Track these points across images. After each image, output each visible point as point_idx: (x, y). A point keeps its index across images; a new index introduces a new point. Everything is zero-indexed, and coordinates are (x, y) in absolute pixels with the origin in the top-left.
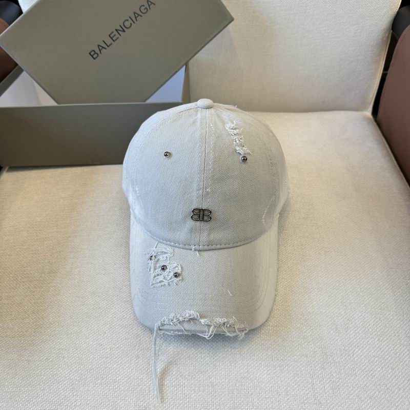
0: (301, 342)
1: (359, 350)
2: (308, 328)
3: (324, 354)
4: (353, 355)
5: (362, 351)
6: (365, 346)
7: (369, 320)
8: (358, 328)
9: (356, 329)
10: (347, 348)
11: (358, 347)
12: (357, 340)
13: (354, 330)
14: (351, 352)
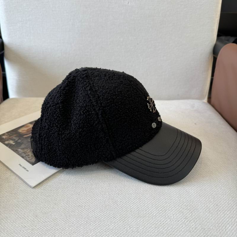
0: (185, 222)
1: (230, 226)
2: (188, 211)
3: (203, 229)
4: (226, 230)
5: (232, 227)
6: (233, 223)
7: (232, 205)
8: (225, 211)
9: (224, 211)
10: (220, 224)
11: (228, 224)
12: (226, 219)
13: (223, 212)
14: (224, 227)
